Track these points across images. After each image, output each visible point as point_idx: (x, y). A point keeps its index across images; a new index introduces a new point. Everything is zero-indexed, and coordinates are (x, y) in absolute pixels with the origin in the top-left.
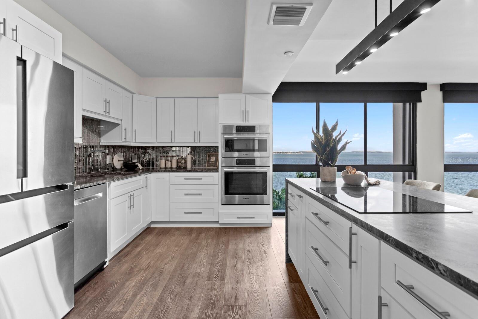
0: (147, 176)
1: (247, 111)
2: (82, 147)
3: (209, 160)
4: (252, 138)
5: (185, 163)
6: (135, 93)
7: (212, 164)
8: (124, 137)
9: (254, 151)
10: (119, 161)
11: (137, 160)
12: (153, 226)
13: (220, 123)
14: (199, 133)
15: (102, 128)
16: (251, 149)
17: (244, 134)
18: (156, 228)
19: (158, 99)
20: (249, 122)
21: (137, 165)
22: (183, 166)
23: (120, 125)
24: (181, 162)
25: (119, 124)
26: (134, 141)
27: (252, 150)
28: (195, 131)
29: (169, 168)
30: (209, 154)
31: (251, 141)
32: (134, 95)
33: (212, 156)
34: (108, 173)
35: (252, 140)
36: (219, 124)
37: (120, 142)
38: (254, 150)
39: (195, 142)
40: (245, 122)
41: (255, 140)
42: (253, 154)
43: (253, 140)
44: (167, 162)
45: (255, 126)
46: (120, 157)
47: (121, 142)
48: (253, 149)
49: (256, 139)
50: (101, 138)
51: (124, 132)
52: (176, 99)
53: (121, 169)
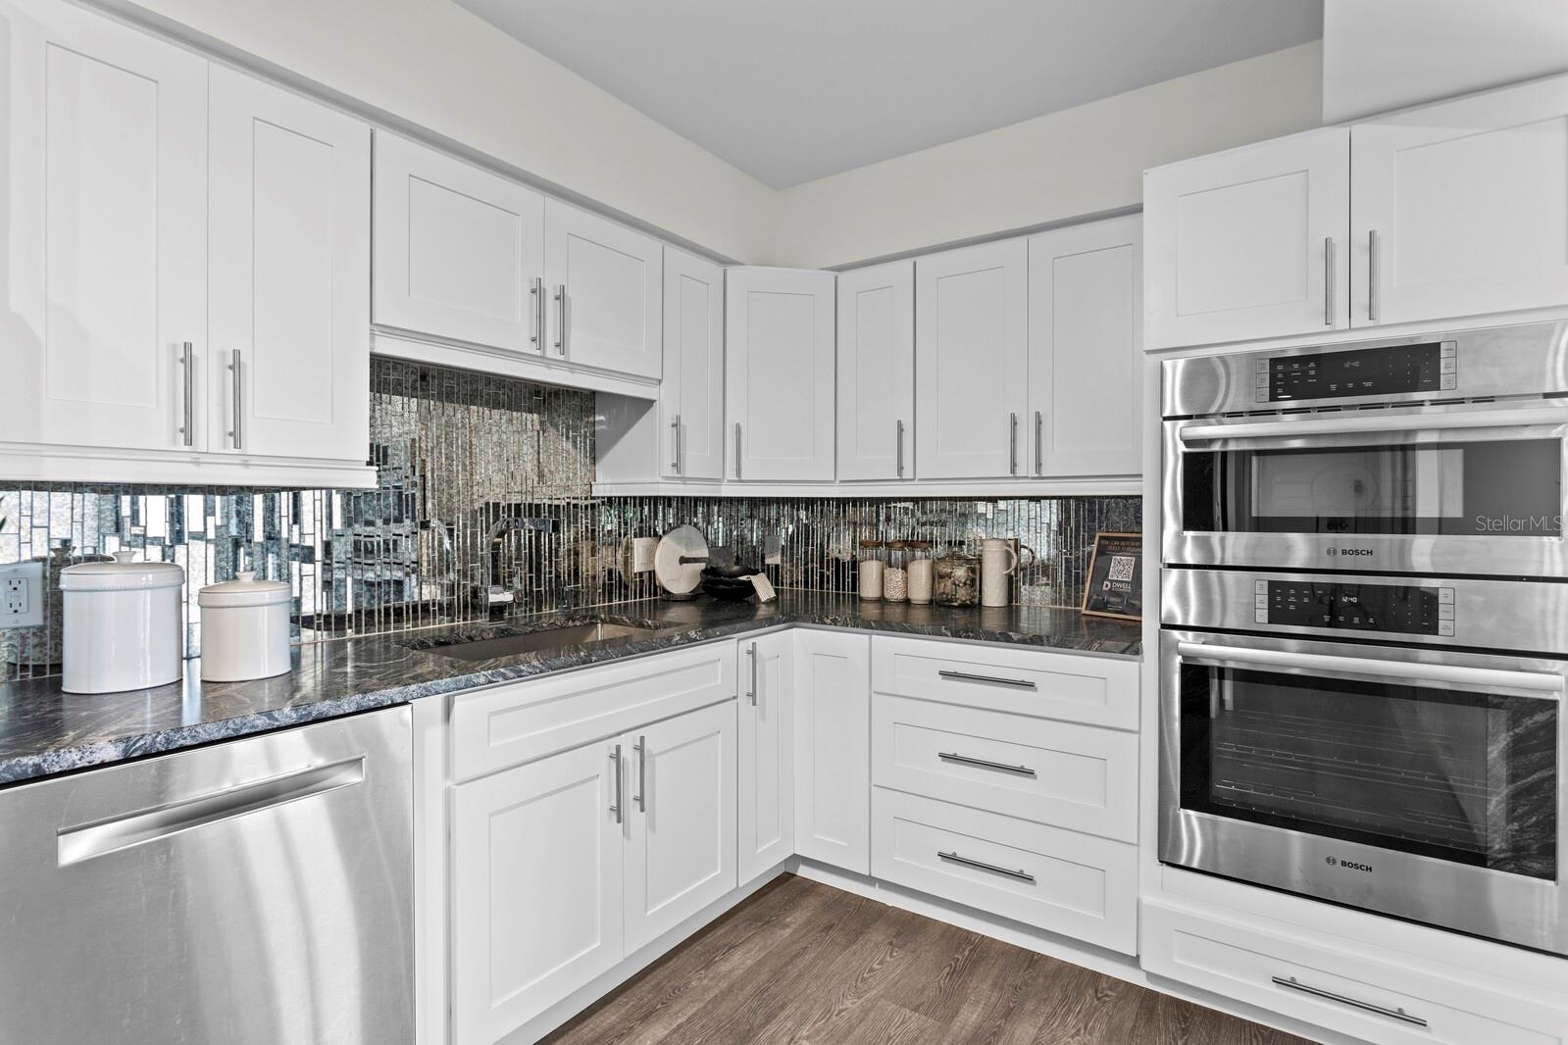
0: (754, 644)
1: (1361, 239)
2: (487, 504)
3: (1102, 574)
4: (1394, 433)
5: (973, 581)
6: (740, 261)
7: (1118, 594)
8: (668, 458)
9: (1405, 531)
10: (683, 560)
11: (783, 555)
12: (803, 872)
13: (1149, 352)
14: (1039, 423)
15: (601, 422)
16: (1387, 514)
17: (1337, 408)
18: (815, 885)
19: (843, 277)
20: (1384, 318)
21: (750, 582)
22: (962, 594)
23: (656, 404)
24: (949, 576)
25: (649, 403)
26: (731, 474)
27: (1393, 519)
28: (1013, 417)
29: (898, 603)
30: (1100, 537)
31: (1387, 455)
32: (731, 271)
33: (1121, 551)
34: (603, 616)
35: (1392, 448)
36: (1146, 356)
37: (656, 480)
38: (1407, 525)
39: (1013, 471)
40: (1340, 320)
41: (1414, 447)
42: (1404, 552)
43: (1404, 450)
44: (887, 571)
45: (1435, 348)
46: (688, 545)
47: (660, 480)
48: (1399, 514)
49: (1421, 438)
50: (597, 467)
51: (667, 435)
52: (918, 260)
53: (691, 599)
